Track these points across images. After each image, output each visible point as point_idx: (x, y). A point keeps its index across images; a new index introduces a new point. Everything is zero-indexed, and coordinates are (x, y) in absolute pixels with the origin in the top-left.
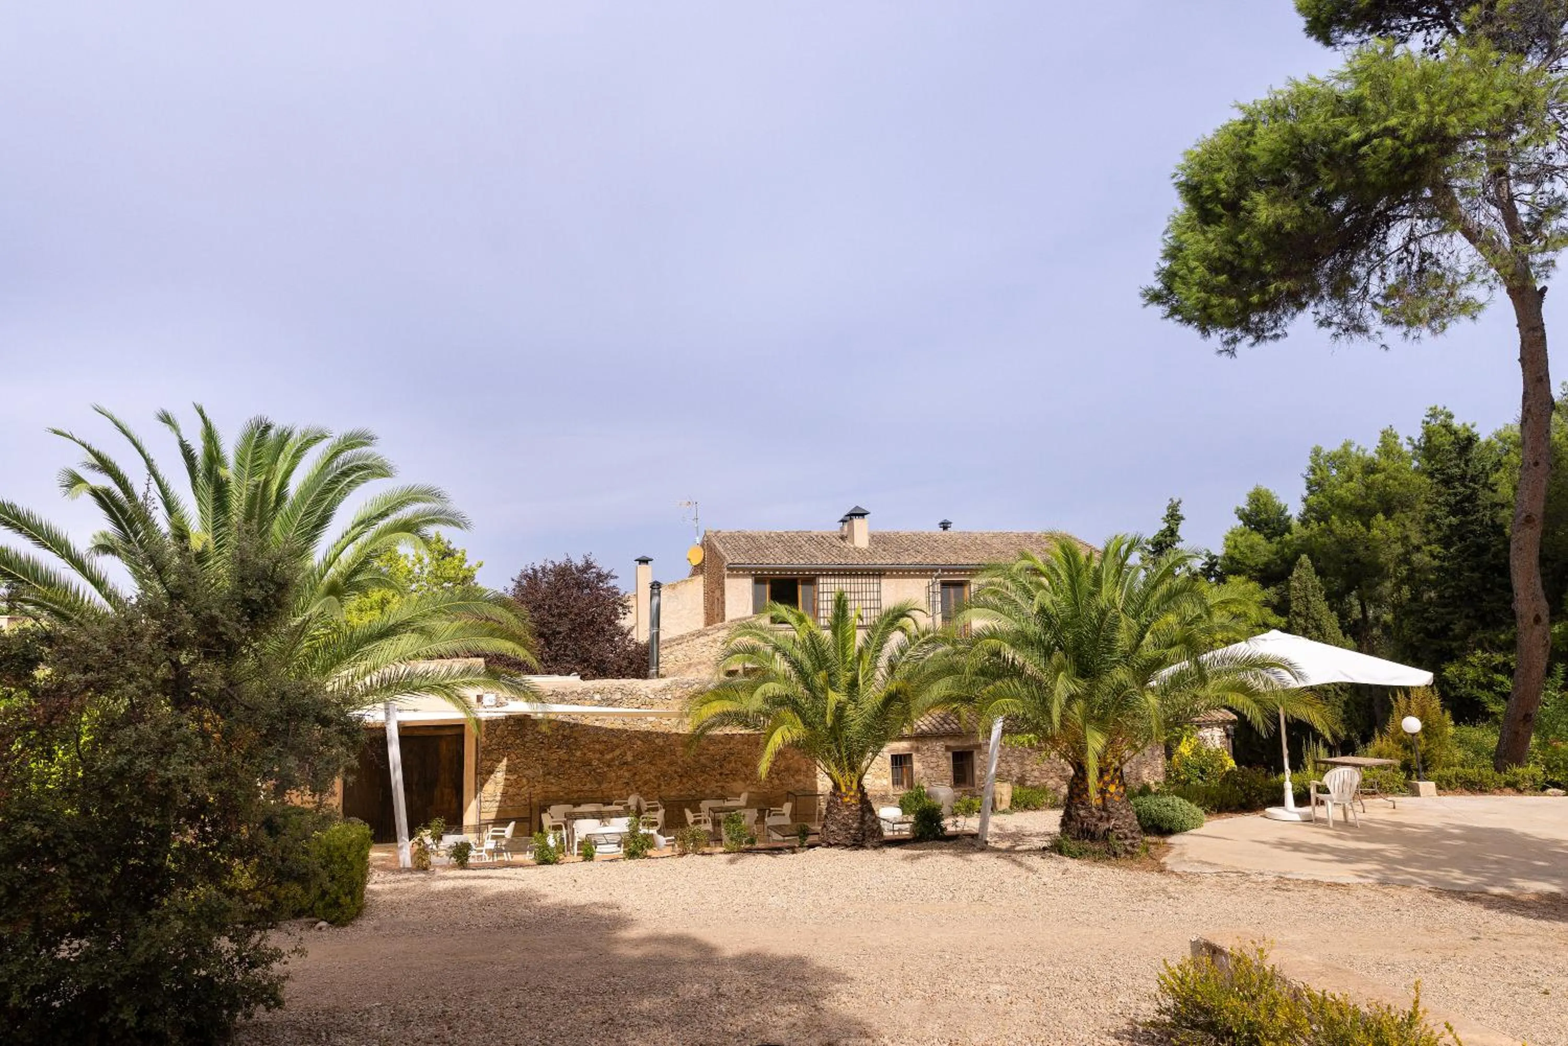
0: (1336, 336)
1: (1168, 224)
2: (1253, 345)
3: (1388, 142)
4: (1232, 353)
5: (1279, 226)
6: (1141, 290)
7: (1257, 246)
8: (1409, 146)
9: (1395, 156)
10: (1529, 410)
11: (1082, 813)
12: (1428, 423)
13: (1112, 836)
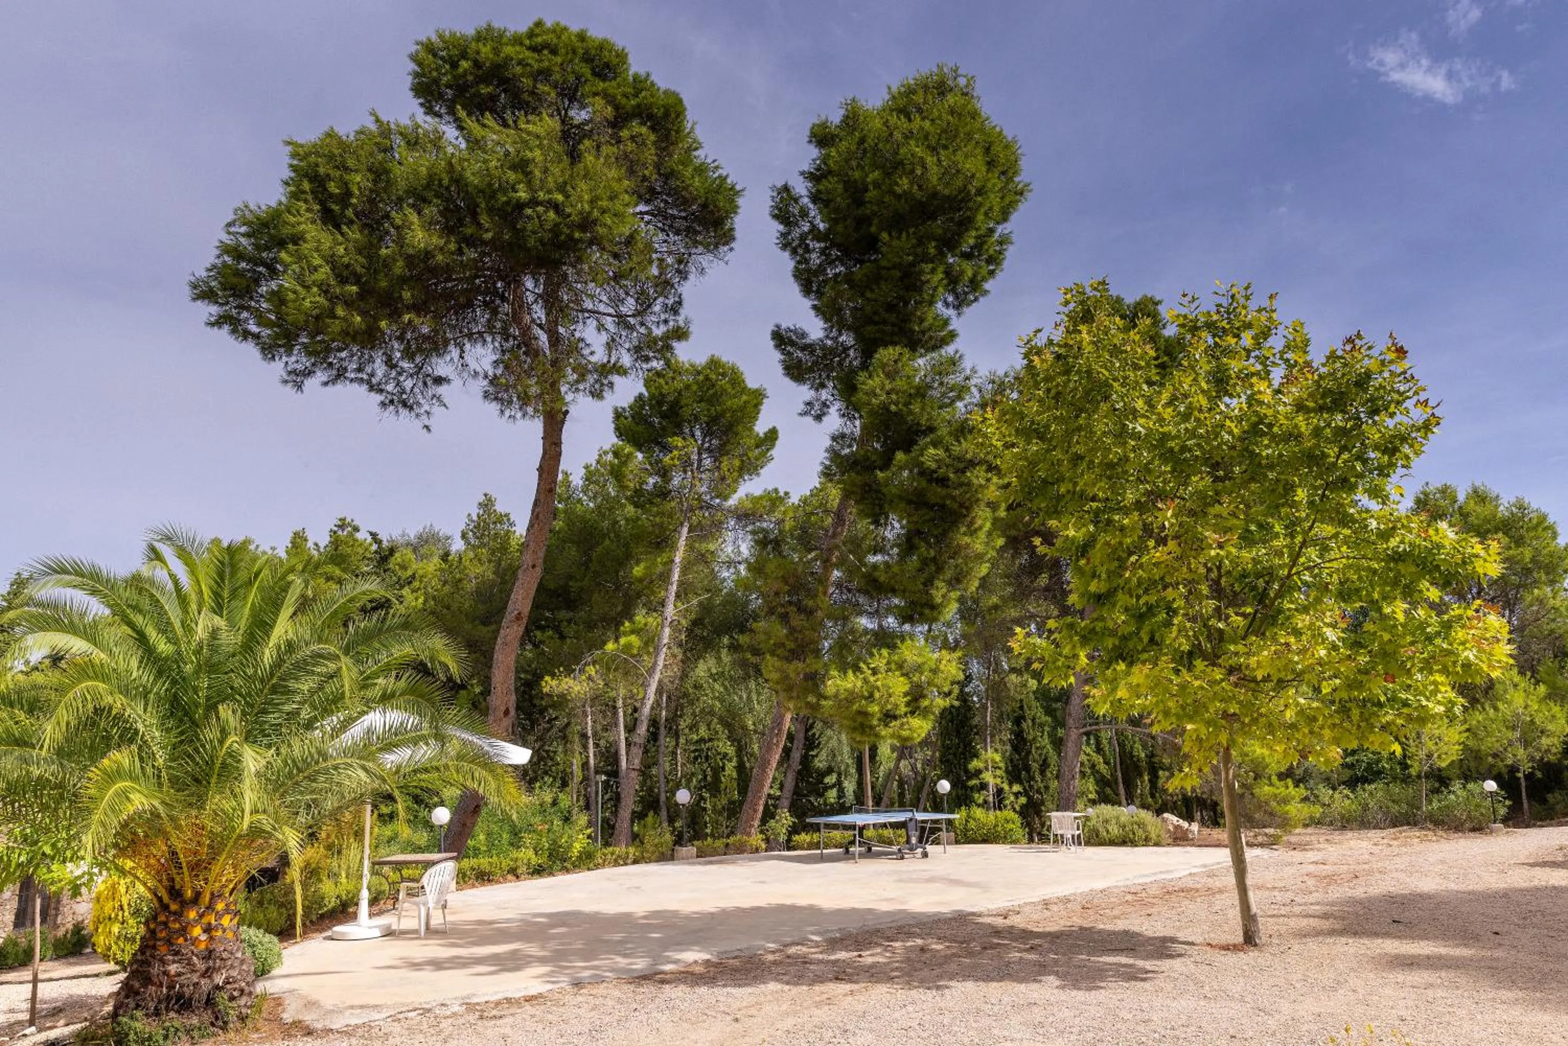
0: (383, 404)
1: (234, 217)
2: (326, 384)
3: (552, 214)
4: (299, 387)
5: (428, 254)
6: (193, 279)
7: (399, 267)
8: (571, 226)
9: (555, 230)
10: (538, 515)
11: (173, 968)
12: (335, 532)
13: (222, 998)
